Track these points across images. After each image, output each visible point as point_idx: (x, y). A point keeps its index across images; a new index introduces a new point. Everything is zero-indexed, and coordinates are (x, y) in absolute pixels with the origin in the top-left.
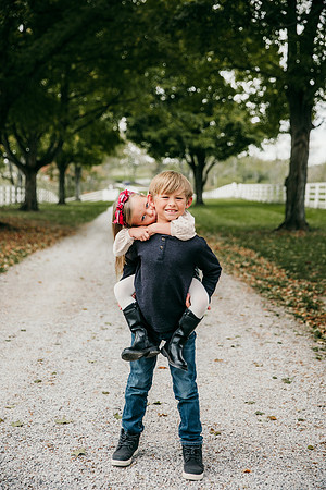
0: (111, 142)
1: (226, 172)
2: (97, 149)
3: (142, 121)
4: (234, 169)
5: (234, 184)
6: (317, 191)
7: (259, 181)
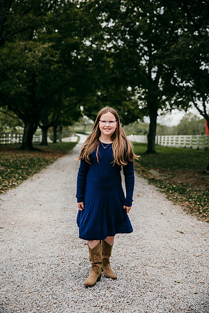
0: (77, 116)
1: (129, 129)
2: (71, 118)
3: (91, 108)
4: (133, 128)
5: (132, 135)
6: (166, 139)
7: (144, 134)
